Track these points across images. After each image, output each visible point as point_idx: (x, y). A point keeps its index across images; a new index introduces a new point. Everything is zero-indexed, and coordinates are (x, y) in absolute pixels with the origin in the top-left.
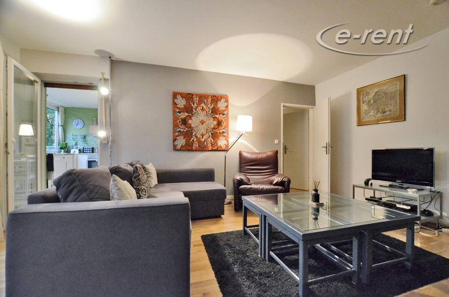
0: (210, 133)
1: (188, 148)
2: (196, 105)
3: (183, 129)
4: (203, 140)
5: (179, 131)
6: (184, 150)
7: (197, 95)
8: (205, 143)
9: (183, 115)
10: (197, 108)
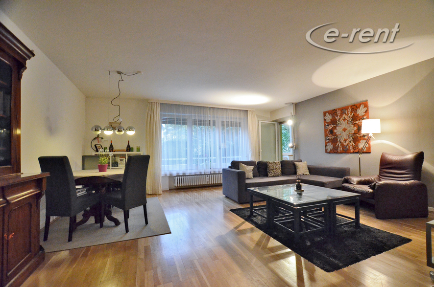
0: (351, 138)
1: (335, 151)
2: (339, 117)
3: (331, 137)
4: (345, 144)
5: (329, 139)
6: (333, 153)
7: (339, 109)
8: (348, 147)
9: (330, 127)
10: (339, 119)
